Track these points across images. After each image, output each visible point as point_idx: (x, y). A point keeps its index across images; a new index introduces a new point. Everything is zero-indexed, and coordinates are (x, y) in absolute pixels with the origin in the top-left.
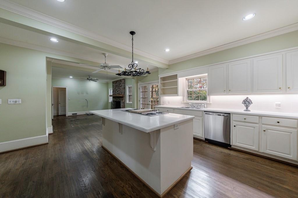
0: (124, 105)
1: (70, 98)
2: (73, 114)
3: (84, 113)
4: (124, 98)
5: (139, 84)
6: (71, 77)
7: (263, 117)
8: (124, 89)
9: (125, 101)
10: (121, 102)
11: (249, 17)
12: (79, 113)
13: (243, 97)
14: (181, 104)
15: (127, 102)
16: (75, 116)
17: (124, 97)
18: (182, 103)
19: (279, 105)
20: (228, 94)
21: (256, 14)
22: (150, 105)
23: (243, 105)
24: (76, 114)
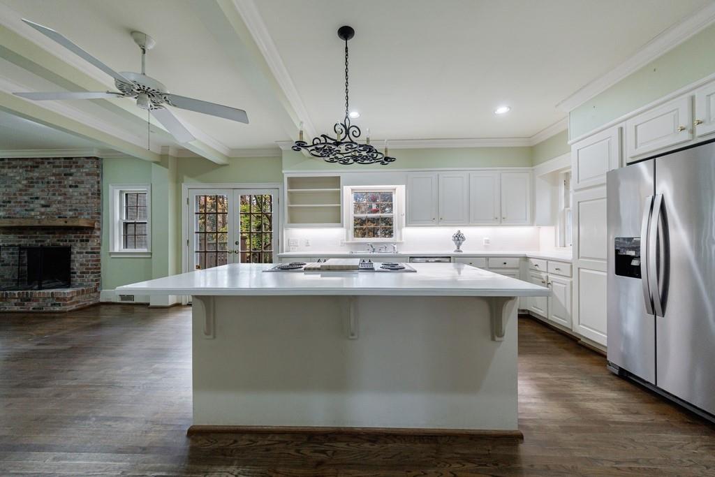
0: (99, 260)
4: (98, 233)
5: (184, 187)
7: (490, 259)
8: (99, 198)
9: (100, 244)
10: (75, 250)
11: (502, 110)
13: (454, 231)
14: (341, 246)
15: (117, 250)
17: (99, 229)
18: (343, 244)
19: (487, 242)
20: (438, 225)
21: (510, 108)
22: (240, 254)
23: (454, 243)
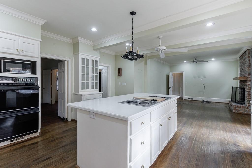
0: (250, 95)
1: (186, 83)
2: (189, 98)
3: (200, 99)
4: (249, 83)
6: (185, 62)
8: (250, 67)
12: (195, 98)
16: (190, 100)
17: (250, 81)
24: (192, 99)
